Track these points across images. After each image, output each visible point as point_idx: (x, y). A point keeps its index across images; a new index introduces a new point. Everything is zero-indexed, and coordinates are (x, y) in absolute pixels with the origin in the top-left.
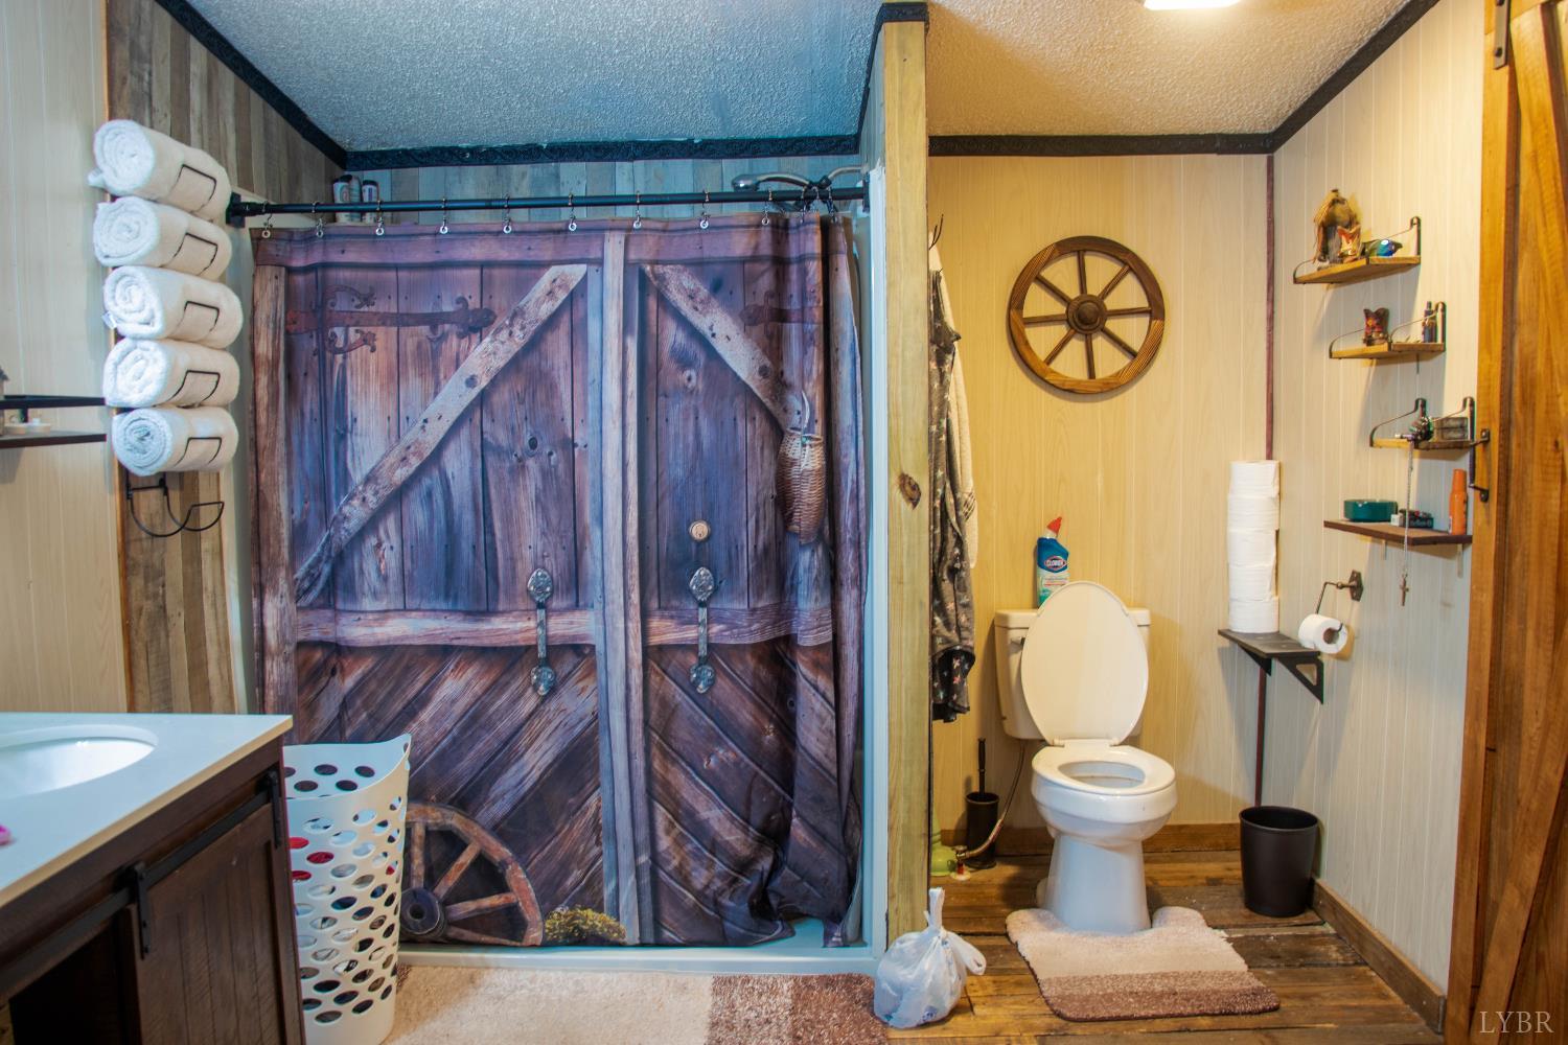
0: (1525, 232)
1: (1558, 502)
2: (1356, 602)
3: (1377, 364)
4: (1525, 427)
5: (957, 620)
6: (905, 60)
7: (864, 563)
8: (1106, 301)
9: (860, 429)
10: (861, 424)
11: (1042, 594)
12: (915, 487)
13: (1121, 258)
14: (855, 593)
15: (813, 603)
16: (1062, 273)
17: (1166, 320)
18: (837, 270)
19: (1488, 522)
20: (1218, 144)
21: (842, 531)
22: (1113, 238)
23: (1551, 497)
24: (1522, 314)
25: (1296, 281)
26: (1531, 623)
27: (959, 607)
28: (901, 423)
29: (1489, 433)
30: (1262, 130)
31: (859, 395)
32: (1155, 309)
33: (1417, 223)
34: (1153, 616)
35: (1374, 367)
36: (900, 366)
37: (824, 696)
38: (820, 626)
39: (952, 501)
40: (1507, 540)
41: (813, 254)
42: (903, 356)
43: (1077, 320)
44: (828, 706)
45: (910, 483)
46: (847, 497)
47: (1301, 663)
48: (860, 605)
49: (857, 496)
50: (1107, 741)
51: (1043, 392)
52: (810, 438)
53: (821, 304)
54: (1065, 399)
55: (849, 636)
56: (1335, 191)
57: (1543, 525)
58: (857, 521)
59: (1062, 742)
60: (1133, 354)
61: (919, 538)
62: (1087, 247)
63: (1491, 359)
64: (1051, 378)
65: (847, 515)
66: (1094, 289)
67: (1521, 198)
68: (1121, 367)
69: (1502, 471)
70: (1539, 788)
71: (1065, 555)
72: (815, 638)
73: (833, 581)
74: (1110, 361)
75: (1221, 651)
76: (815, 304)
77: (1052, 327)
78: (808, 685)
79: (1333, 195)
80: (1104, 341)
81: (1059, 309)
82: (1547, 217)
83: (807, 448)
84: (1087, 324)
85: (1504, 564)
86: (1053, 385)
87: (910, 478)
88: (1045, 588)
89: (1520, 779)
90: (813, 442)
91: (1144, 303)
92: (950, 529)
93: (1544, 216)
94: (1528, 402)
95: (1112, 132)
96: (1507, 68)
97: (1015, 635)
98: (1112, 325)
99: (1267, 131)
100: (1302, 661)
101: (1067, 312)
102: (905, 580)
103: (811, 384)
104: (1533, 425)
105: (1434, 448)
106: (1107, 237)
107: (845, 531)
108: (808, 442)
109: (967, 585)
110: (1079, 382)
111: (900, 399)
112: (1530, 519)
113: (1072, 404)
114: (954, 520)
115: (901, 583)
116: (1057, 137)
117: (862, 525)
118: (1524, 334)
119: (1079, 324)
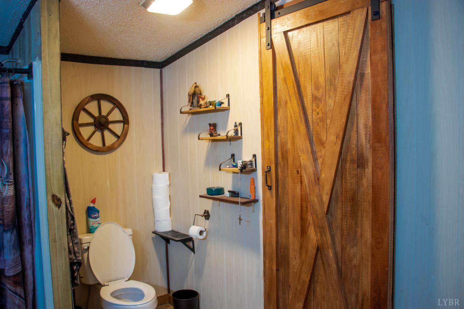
0: (280, 102)
1: (300, 190)
2: (207, 221)
3: (212, 142)
4: (284, 166)
5: (74, 250)
6: (50, 15)
7: (33, 233)
8: (108, 117)
9: (30, 175)
10: (30, 173)
11: (91, 228)
12: (59, 200)
13: (114, 102)
14: (30, 247)
15: (13, 256)
16: (92, 107)
17: (130, 124)
18: (17, 105)
19: (272, 197)
20: (145, 64)
21: (23, 220)
22: (110, 95)
23: (297, 189)
24: (280, 129)
25: (181, 113)
26: (291, 229)
27: (74, 244)
28: (52, 172)
29: (270, 167)
30: (159, 61)
31: (29, 161)
32: (125, 121)
33: (228, 96)
34: (133, 231)
35: (210, 142)
36: (50, 148)
37: (20, 296)
38: (17, 265)
39: (68, 201)
40: (279, 202)
41: (7, 97)
42: (51, 144)
43: (98, 125)
44: (22, 300)
45: (56, 198)
46: (25, 205)
47: (187, 242)
48: (32, 252)
49: (30, 205)
50: (124, 279)
51: (86, 152)
52: (8, 182)
53: (11, 120)
54: (94, 154)
55: (29, 265)
56: (195, 83)
57: (294, 197)
58: (30, 215)
59: (107, 284)
60: (118, 137)
61: (62, 221)
62: (102, 98)
63: (270, 143)
64: (90, 146)
65: (25, 213)
66: (104, 113)
67: (278, 91)
68: (114, 142)
69: (276, 180)
70: (300, 282)
71: (98, 212)
72: (14, 272)
73: (20, 244)
74: (110, 139)
75: (153, 238)
76: (9, 120)
77: (89, 127)
78: (12, 293)
79: (195, 85)
80: (108, 132)
81: (91, 120)
82: (291, 99)
83: (7, 186)
84: (102, 126)
85: (278, 210)
86: (90, 149)
87: (57, 196)
88: (92, 225)
89: (290, 279)
90: (10, 183)
91: (121, 119)
92: (69, 213)
93: (290, 98)
94: (285, 157)
95: (110, 56)
96: (271, 50)
97: (85, 246)
98: (111, 126)
99: (160, 61)
100: (187, 241)
101: (94, 121)
102: (57, 240)
103: (7, 157)
104: (287, 165)
105: (247, 172)
106: (108, 94)
107: (24, 220)
108: (7, 184)
109: (77, 235)
110: (100, 148)
111: (51, 163)
112: (288, 196)
113: (97, 155)
114: (70, 209)
115: (55, 241)
116: (90, 56)
117: (32, 217)
118: (281, 135)
119: (99, 126)
